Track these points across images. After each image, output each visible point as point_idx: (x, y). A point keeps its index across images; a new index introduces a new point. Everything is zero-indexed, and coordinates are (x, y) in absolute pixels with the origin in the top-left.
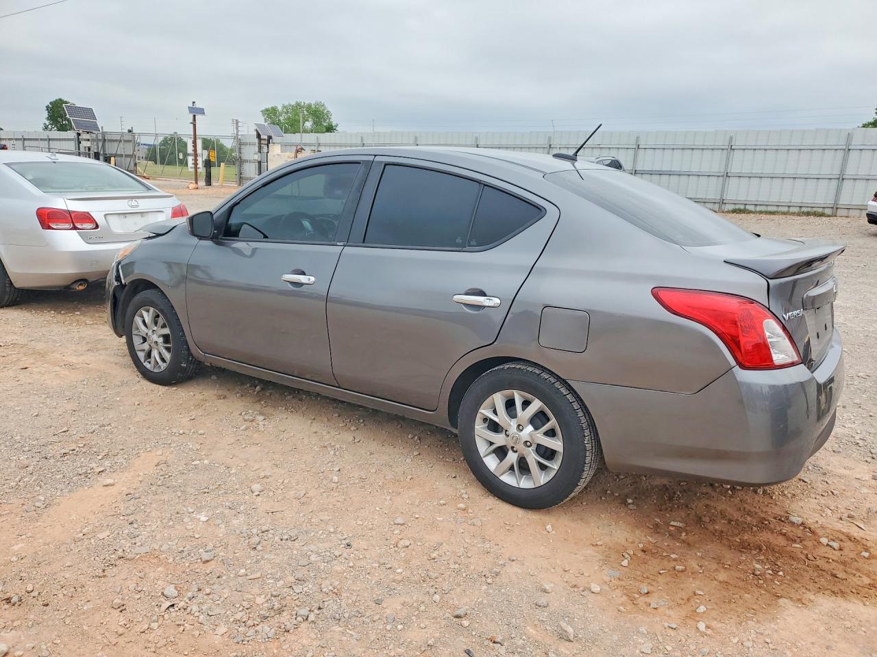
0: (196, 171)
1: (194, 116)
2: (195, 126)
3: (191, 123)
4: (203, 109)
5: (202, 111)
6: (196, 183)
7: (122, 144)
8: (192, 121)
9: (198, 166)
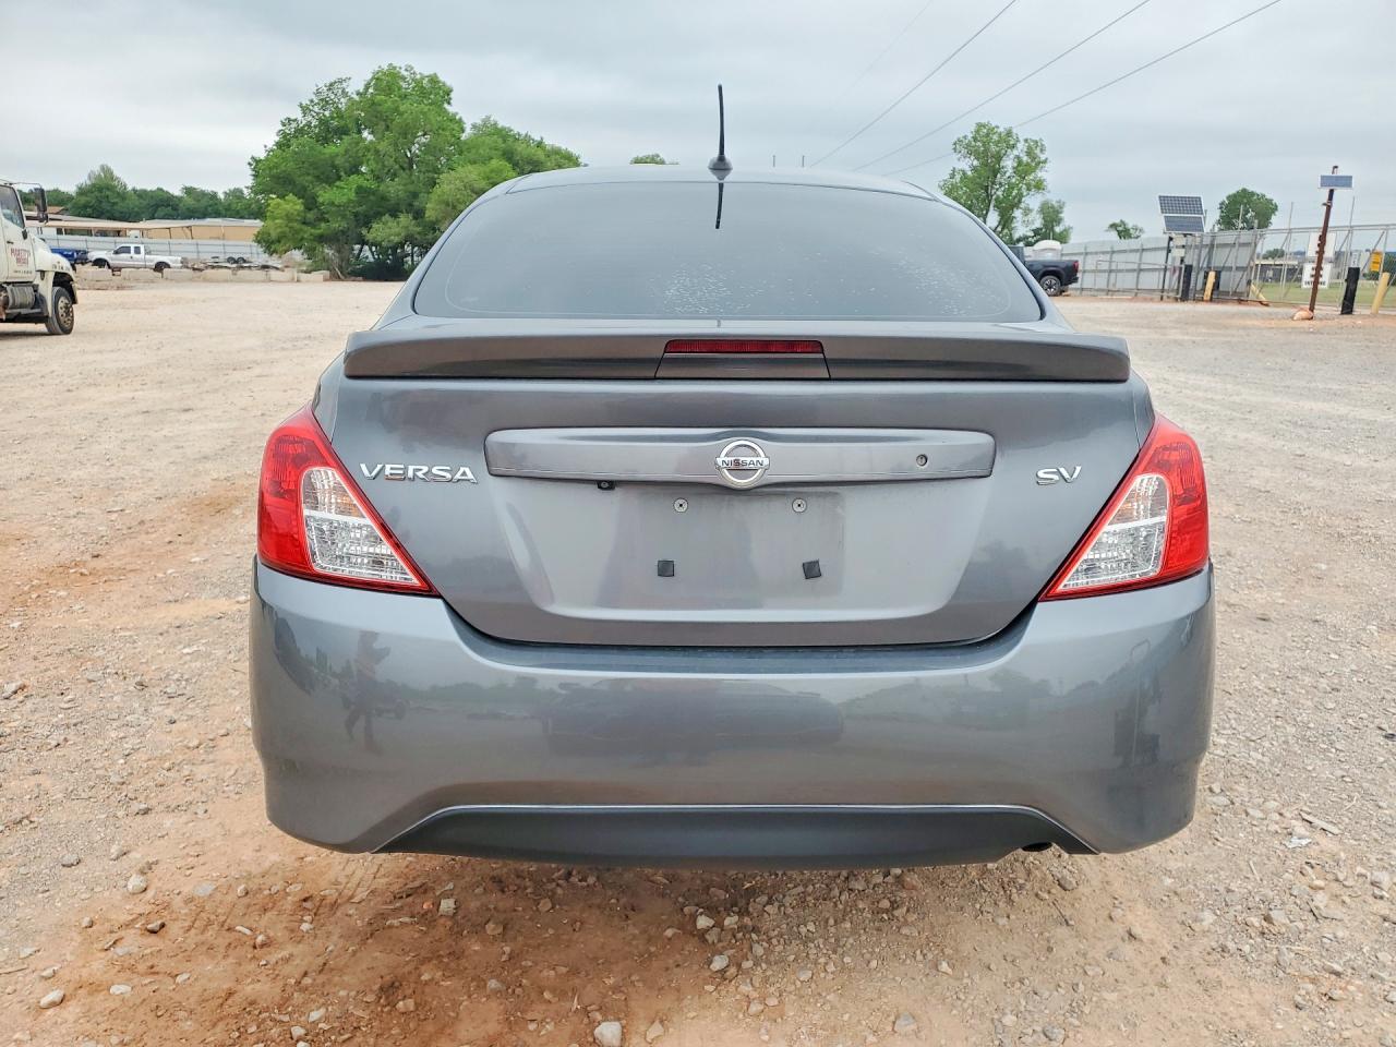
0: (1315, 289)
1: (1332, 192)
2: (1329, 208)
3: (1324, 204)
4: (1350, 178)
5: (1346, 182)
6: (1312, 309)
7: (1234, 250)
8: (1325, 201)
9: (1321, 280)
